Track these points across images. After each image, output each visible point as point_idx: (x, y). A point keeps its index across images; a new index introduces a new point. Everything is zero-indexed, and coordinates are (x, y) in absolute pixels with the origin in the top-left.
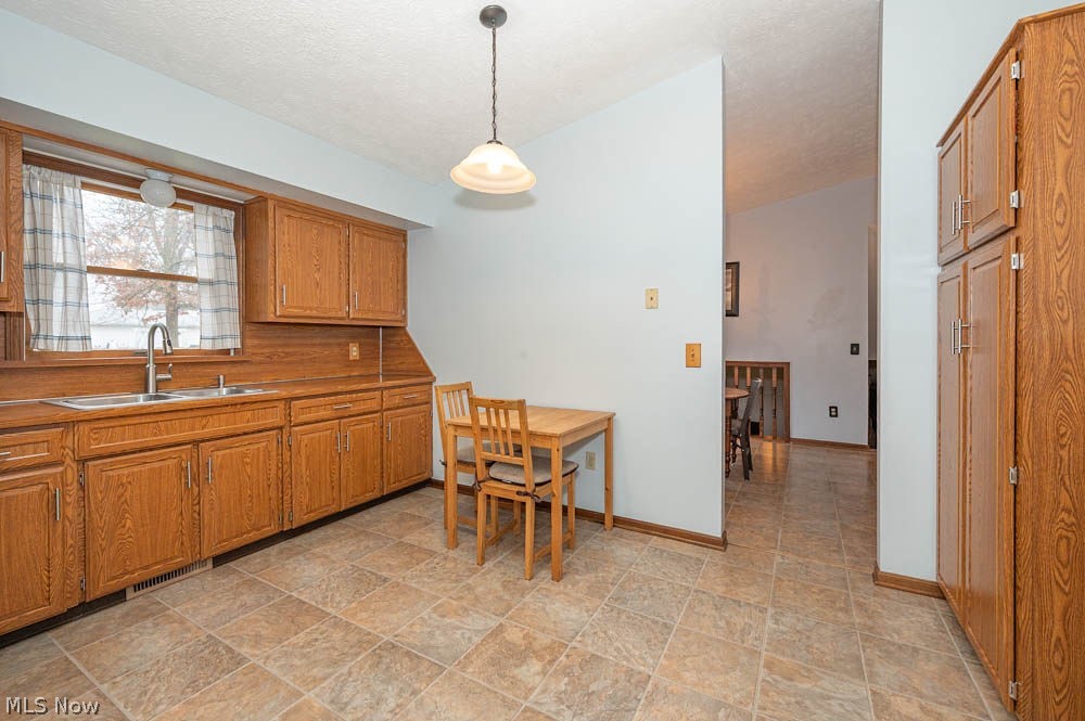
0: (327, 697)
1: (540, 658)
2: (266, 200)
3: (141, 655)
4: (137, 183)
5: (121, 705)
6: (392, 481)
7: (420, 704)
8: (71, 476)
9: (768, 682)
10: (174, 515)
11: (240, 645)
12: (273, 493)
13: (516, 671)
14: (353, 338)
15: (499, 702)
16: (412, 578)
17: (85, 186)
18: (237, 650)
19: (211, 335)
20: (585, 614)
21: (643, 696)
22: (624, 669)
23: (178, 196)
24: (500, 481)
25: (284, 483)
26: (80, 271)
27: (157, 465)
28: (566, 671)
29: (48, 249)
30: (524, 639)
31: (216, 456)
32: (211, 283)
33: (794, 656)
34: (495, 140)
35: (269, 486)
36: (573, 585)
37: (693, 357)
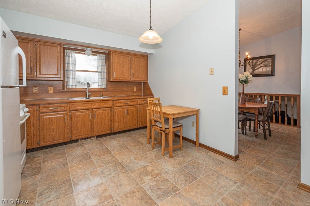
0: (101, 170)
1: (152, 176)
2: (111, 51)
3: (75, 153)
4: (84, 51)
5: (68, 161)
6: (141, 124)
7: (118, 178)
8: (68, 113)
9: (219, 204)
10: (88, 125)
11: (92, 156)
12: (109, 123)
13: (144, 177)
14: (135, 85)
15: (135, 183)
16: (134, 149)
17: (76, 53)
18: (91, 156)
19: (100, 85)
20: (172, 168)
21: (173, 194)
22: (173, 185)
23: (92, 53)
24: (158, 126)
25: (112, 121)
26: (75, 71)
27: (84, 113)
28: (157, 181)
29: (69, 67)
30: (151, 170)
31: (97, 112)
32: (100, 72)
33: (236, 200)
34: (151, 29)
35: (108, 121)
36: (174, 160)
37: (225, 91)
